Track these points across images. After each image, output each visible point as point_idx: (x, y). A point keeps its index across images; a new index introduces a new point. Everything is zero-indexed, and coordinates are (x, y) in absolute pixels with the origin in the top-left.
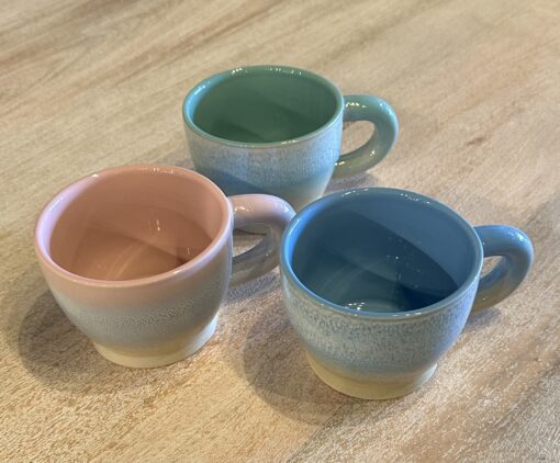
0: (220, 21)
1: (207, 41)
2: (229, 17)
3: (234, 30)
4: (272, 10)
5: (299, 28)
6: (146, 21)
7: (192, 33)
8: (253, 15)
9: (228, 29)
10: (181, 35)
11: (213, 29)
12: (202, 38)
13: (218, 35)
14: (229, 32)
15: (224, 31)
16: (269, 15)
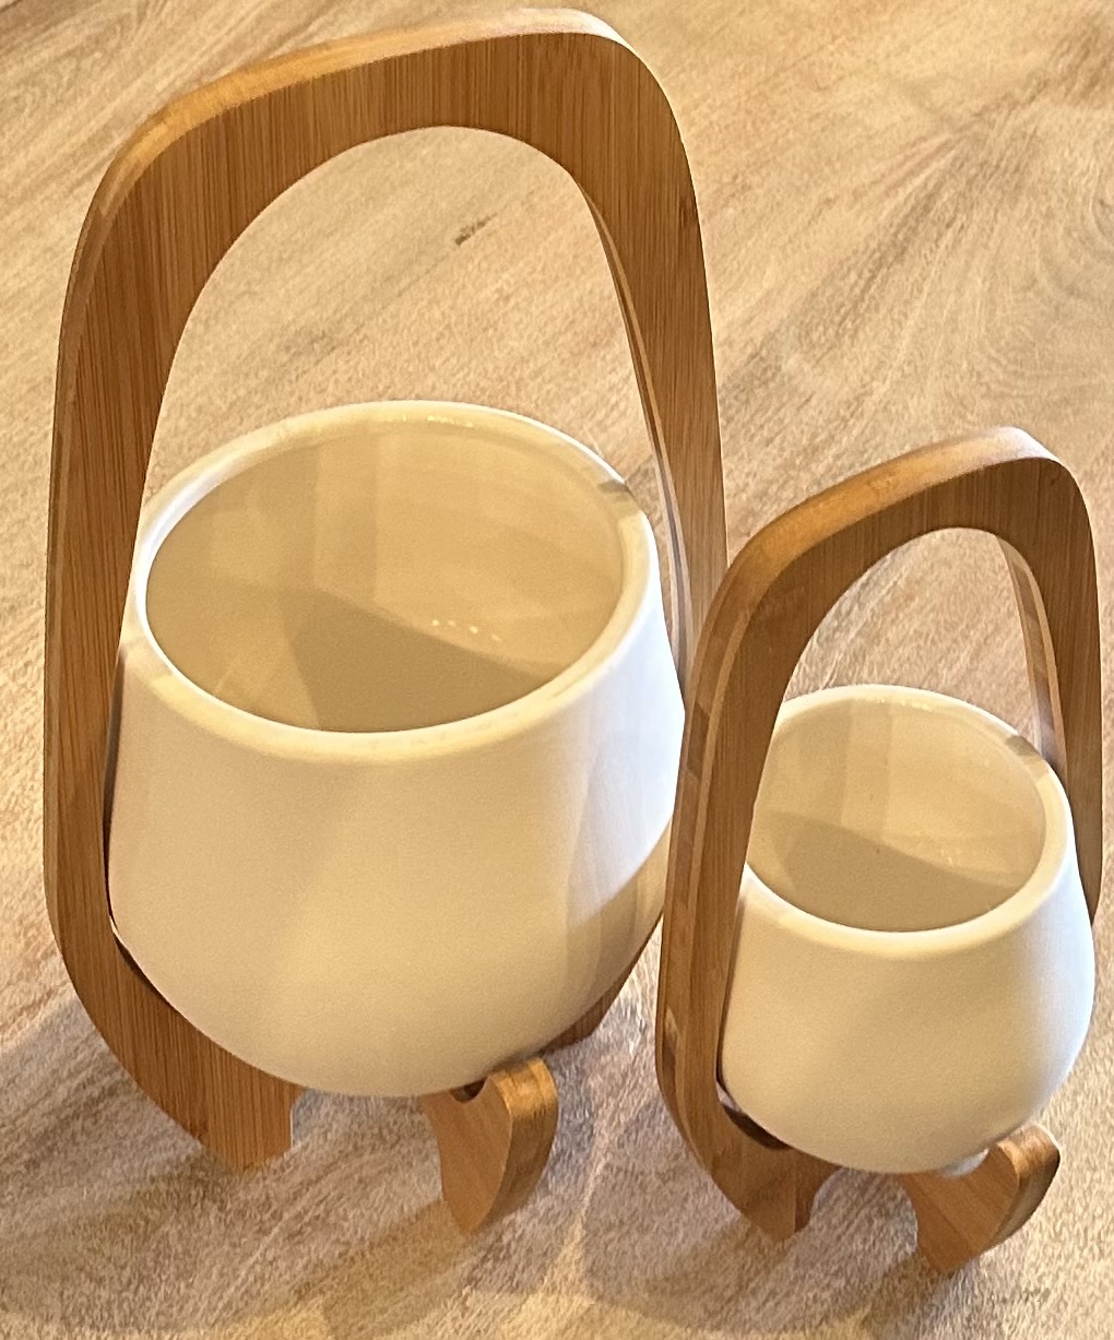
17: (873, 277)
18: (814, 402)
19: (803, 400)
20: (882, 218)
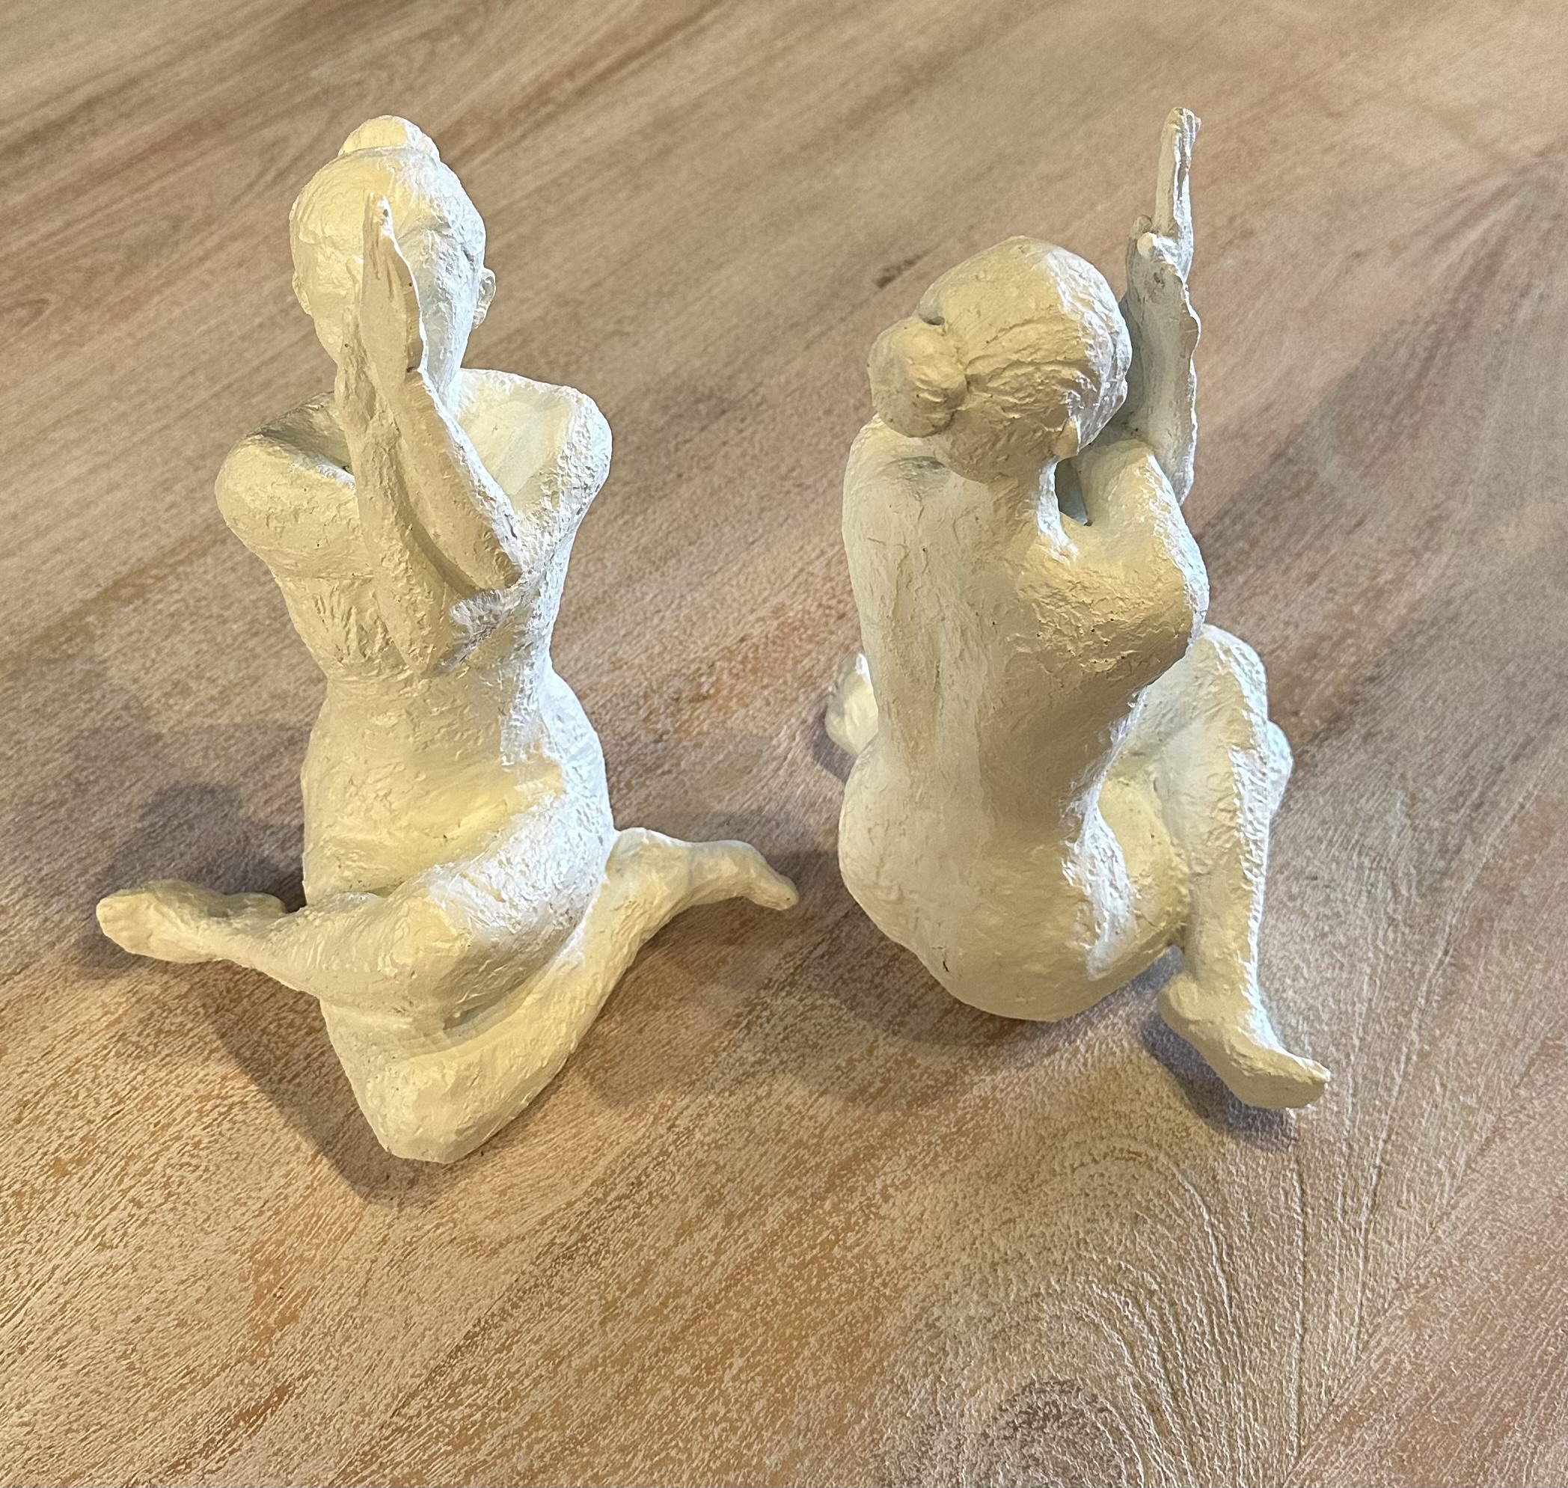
0: (601, 45)
1: (582, 92)
2: (617, 36)
3: (634, 65)
4: (707, 18)
5: (770, 60)
6: (443, 46)
7: (547, 76)
8: (669, 32)
9: (621, 64)
10: (526, 78)
11: (591, 64)
13: (602, 77)
14: (624, 72)
15: (612, 70)
16: (702, 30)
17: (1430, 358)
18: (1369, 526)
19: (1354, 522)
20: (1433, 280)
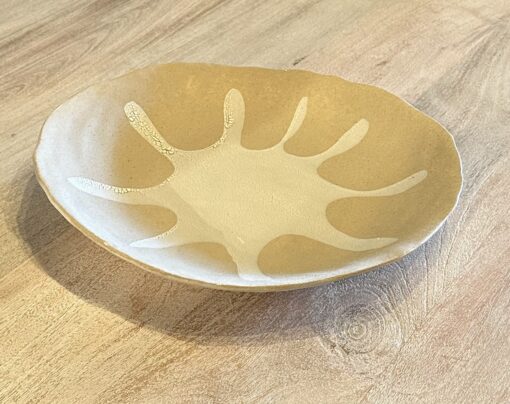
1: (192, 20)
2: (202, 5)
3: (209, 12)
7: (180, 17)
9: (204, 12)
11: (194, 13)
12: (188, 19)
13: (199, 16)
15: (202, 14)
